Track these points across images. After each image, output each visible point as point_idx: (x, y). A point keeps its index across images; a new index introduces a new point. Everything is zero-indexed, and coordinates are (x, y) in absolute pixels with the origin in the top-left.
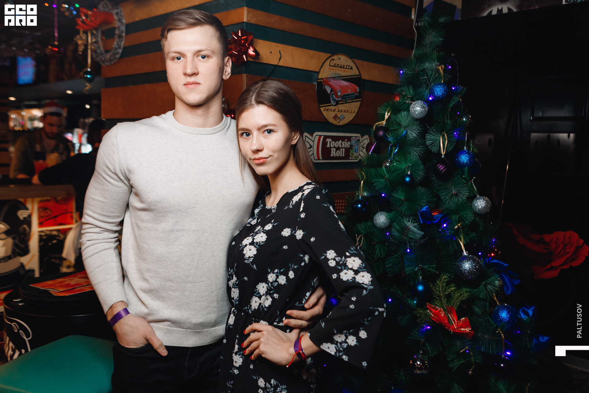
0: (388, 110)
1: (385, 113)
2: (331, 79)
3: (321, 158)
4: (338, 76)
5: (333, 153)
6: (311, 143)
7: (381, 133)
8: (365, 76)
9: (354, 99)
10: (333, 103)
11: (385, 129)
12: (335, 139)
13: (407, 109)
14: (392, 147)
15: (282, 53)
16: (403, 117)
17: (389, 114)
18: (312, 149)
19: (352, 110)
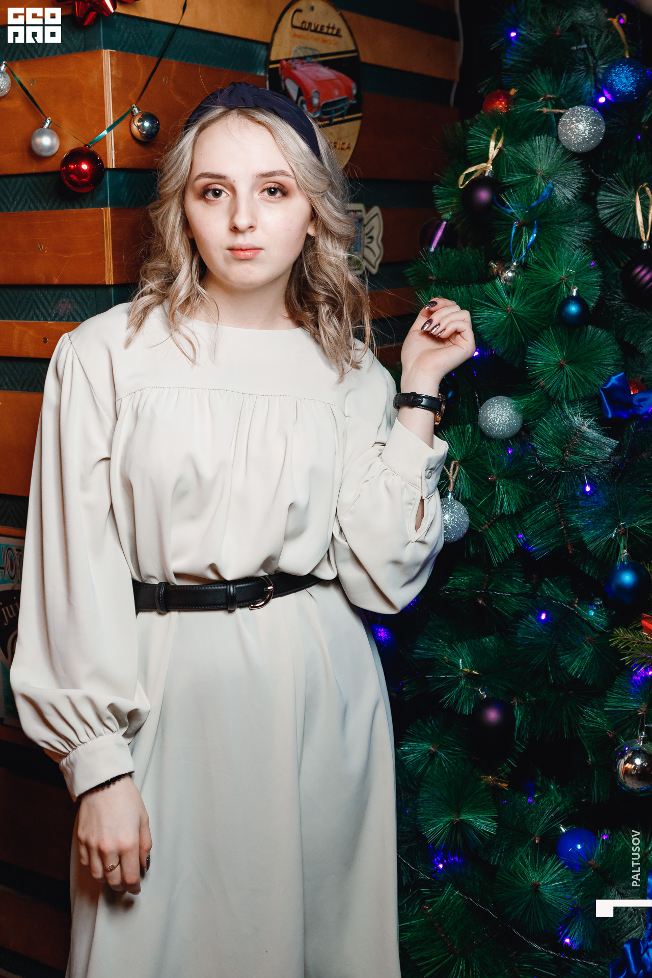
0: (494, 136)
1: (489, 141)
2: (296, 61)
4: (311, 53)
7: (484, 195)
8: (369, 55)
9: (348, 114)
11: (493, 183)
14: (519, 230)
16: (537, 152)
17: (500, 145)
19: (344, 144)
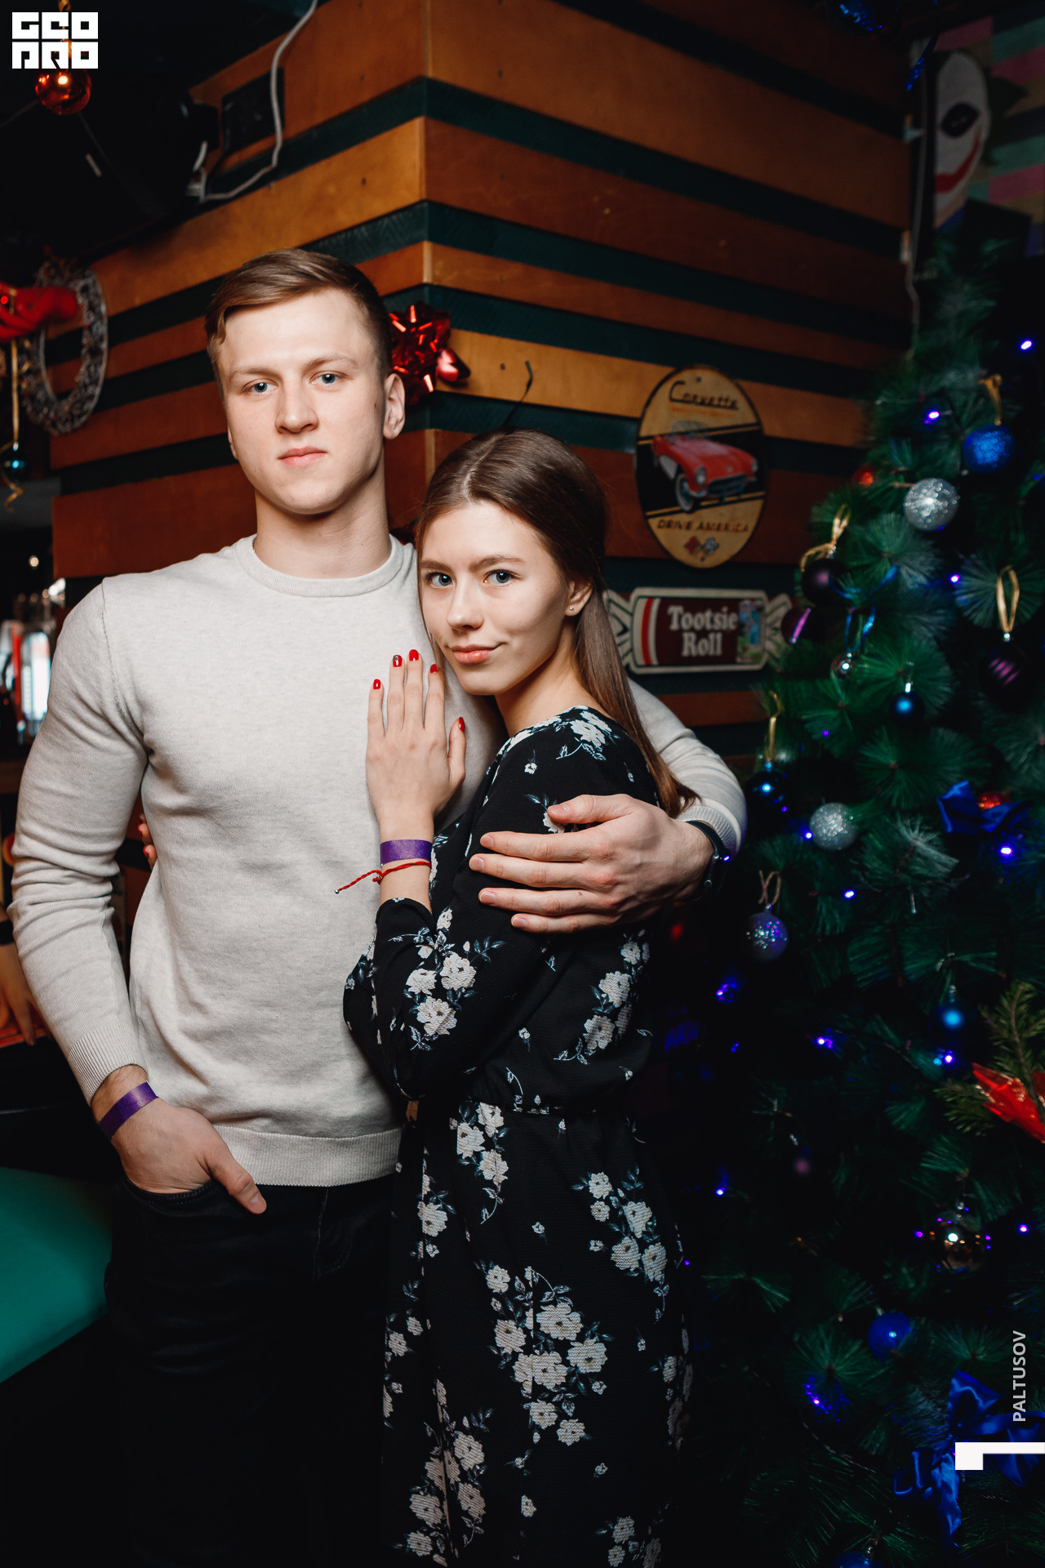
0: (840, 512)
1: (833, 519)
2: (676, 436)
3: (654, 660)
4: (694, 427)
5: (689, 647)
6: (626, 619)
7: (824, 578)
8: (773, 428)
9: (745, 493)
10: (683, 504)
11: (835, 566)
12: (693, 606)
13: (896, 502)
14: (855, 616)
15: (534, 367)
16: (886, 533)
17: (845, 523)
18: (627, 636)
19: (739, 525)
